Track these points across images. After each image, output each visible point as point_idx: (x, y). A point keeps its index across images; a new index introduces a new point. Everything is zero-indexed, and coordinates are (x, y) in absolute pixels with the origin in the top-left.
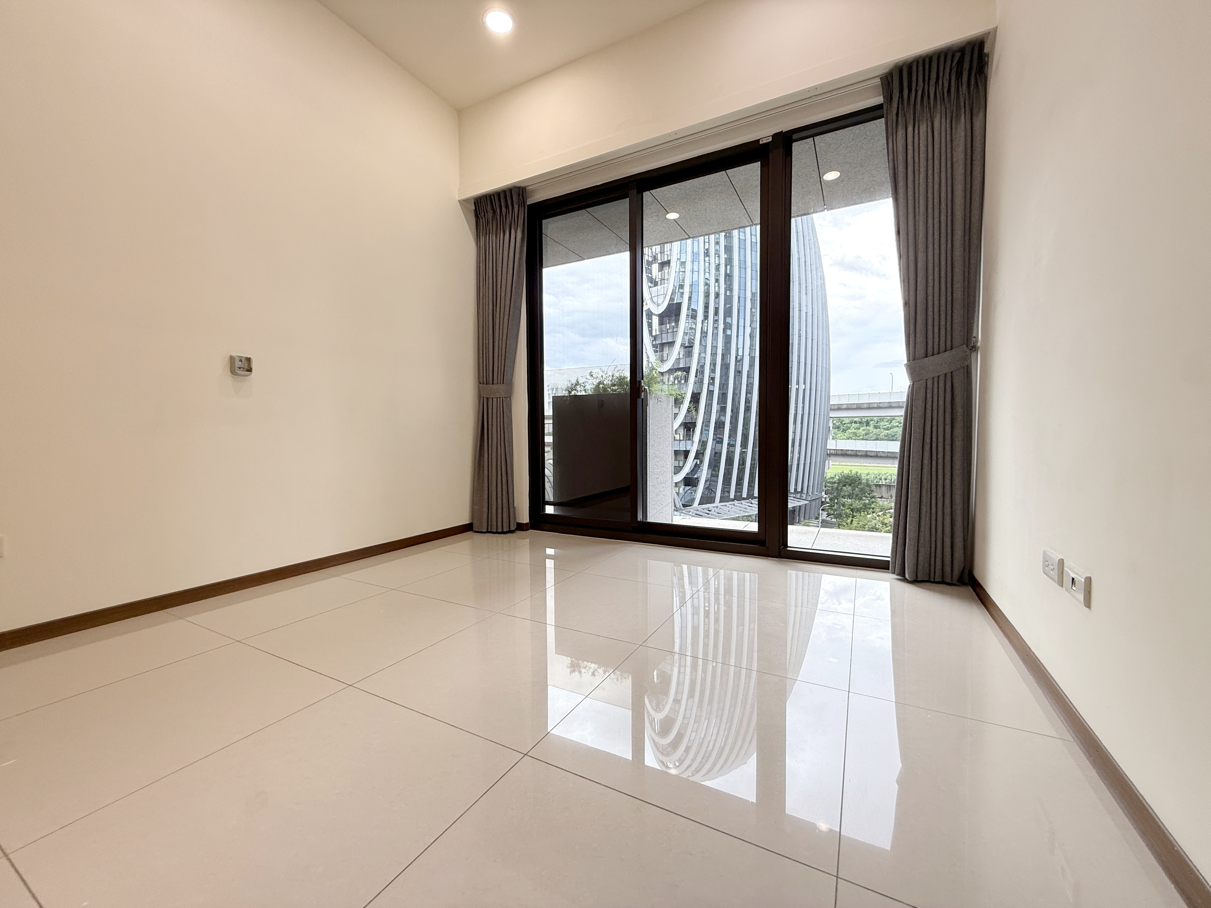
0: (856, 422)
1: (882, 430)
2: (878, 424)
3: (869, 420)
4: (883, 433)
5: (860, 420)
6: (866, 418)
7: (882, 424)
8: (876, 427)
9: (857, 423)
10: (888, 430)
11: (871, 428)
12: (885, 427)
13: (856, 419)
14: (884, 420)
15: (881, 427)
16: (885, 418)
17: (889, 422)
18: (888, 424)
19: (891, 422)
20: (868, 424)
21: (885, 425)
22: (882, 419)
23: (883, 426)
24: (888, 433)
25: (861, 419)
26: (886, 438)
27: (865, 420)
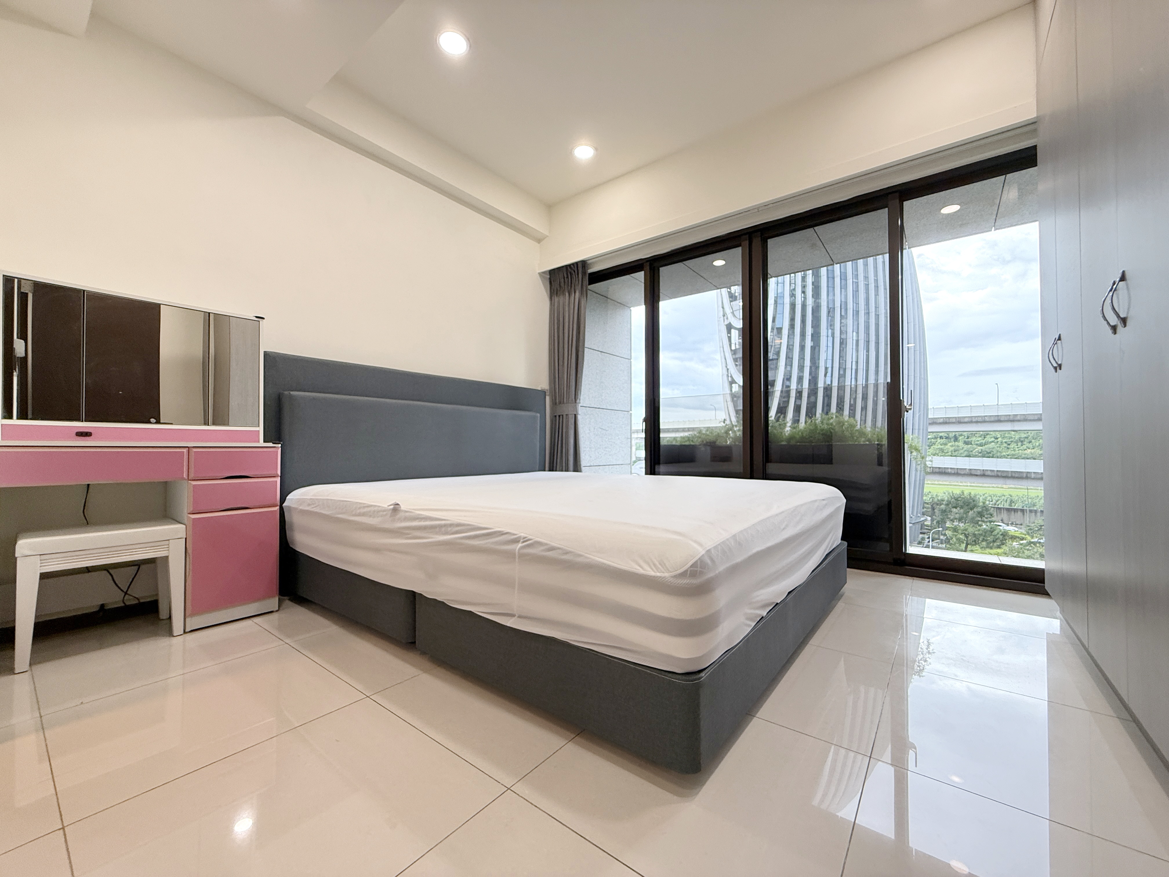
0: (941, 437)
1: (975, 446)
2: (969, 440)
3: (957, 435)
4: (977, 449)
5: (946, 435)
6: (954, 433)
7: (974, 439)
8: (966, 443)
9: (943, 439)
10: (982, 446)
11: (961, 444)
12: (978, 443)
13: (941, 434)
14: (976, 435)
15: (973, 443)
16: (977, 434)
17: (983, 437)
18: (981, 440)
19: (985, 438)
20: (956, 439)
21: (978, 441)
22: (973, 434)
23: (975, 441)
24: (982, 450)
25: (948, 434)
26: (980, 455)
27: (953, 435)
